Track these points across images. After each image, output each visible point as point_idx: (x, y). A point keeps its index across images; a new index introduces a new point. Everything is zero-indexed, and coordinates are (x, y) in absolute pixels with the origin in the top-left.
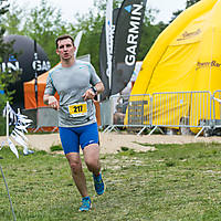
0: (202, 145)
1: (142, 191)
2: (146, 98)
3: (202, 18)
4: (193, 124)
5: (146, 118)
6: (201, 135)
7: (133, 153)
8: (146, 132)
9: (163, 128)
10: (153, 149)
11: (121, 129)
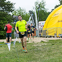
0: (60, 40)
1: (47, 51)
2: (46, 29)
3: (59, 10)
4: (58, 35)
5: (47, 34)
6: (59, 37)
7: (44, 42)
8: (46, 37)
9: (50, 36)
10: (49, 41)
11: (41, 37)
